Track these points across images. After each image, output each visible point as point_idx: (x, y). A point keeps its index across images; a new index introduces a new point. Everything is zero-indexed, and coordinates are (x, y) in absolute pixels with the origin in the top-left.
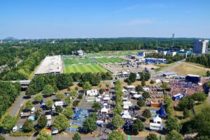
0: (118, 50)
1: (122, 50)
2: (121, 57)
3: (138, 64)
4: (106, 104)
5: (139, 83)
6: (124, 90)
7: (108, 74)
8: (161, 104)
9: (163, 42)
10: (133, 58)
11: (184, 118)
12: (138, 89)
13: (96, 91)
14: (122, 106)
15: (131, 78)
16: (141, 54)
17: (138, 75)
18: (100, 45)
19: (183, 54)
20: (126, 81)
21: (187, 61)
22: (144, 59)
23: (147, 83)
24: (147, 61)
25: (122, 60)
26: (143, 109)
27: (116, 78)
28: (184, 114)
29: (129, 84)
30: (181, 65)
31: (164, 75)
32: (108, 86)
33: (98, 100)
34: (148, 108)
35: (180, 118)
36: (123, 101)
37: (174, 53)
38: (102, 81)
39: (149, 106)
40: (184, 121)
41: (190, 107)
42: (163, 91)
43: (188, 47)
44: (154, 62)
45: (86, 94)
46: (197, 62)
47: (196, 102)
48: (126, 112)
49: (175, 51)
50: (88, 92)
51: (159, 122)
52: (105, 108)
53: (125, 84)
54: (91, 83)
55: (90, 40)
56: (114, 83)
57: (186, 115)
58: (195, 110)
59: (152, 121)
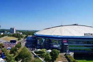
19: (6, 34)
21: (9, 36)
30: (6, 38)
37: (2, 34)
42: (0, 48)
46: (13, 36)
47: (18, 48)
57: (15, 55)
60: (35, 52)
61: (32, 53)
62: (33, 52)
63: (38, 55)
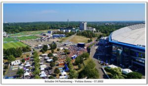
0: (33, 30)
1: (37, 30)
2: (36, 35)
3: (48, 39)
4: (28, 69)
5: (50, 51)
6: (40, 58)
7: (27, 48)
8: (65, 63)
9: (62, 24)
10: (44, 35)
11: (79, 69)
12: (50, 55)
13: (19, 61)
14: (40, 69)
15: (44, 49)
16: (49, 32)
17: (49, 46)
18: (20, 28)
19: (74, 31)
20: (41, 51)
21: (77, 35)
22: (52, 35)
23: (55, 51)
24: (54, 36)
25: (37, 37)
26: (54, 68)
27: (34, 50)
28: (79, 67)
29: (43, 53)
30: (74, 38)
31: (65, 45)
32: (28, 56)
33: (21, 67)
34: (57, 67)
35: (77, 70)
36: (40, 65)
37: (70, 31)
38: (23, 54)
39: (58, 65)
40: (79, 71)
41: (81, 62)
42: (65, 54)
43: (77, 27)
44: (58, 37)
45: (11, 64)
46: (82, 35)
47: (84, 58)
48: (43, 72)
49: (70, 29)
50: (13, 63)
51: (65, 75)
52: (27, 72)
53: (41, 53)
54: (15, 56)
55: (12, 24)
56: (33, 53)
57: (80, 67)
58: (85, 63)
59: (60, 75)
60: (105, 69)
61: (102, 69)
62: (103, 67)
63: (110, 74)
